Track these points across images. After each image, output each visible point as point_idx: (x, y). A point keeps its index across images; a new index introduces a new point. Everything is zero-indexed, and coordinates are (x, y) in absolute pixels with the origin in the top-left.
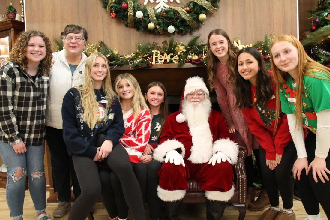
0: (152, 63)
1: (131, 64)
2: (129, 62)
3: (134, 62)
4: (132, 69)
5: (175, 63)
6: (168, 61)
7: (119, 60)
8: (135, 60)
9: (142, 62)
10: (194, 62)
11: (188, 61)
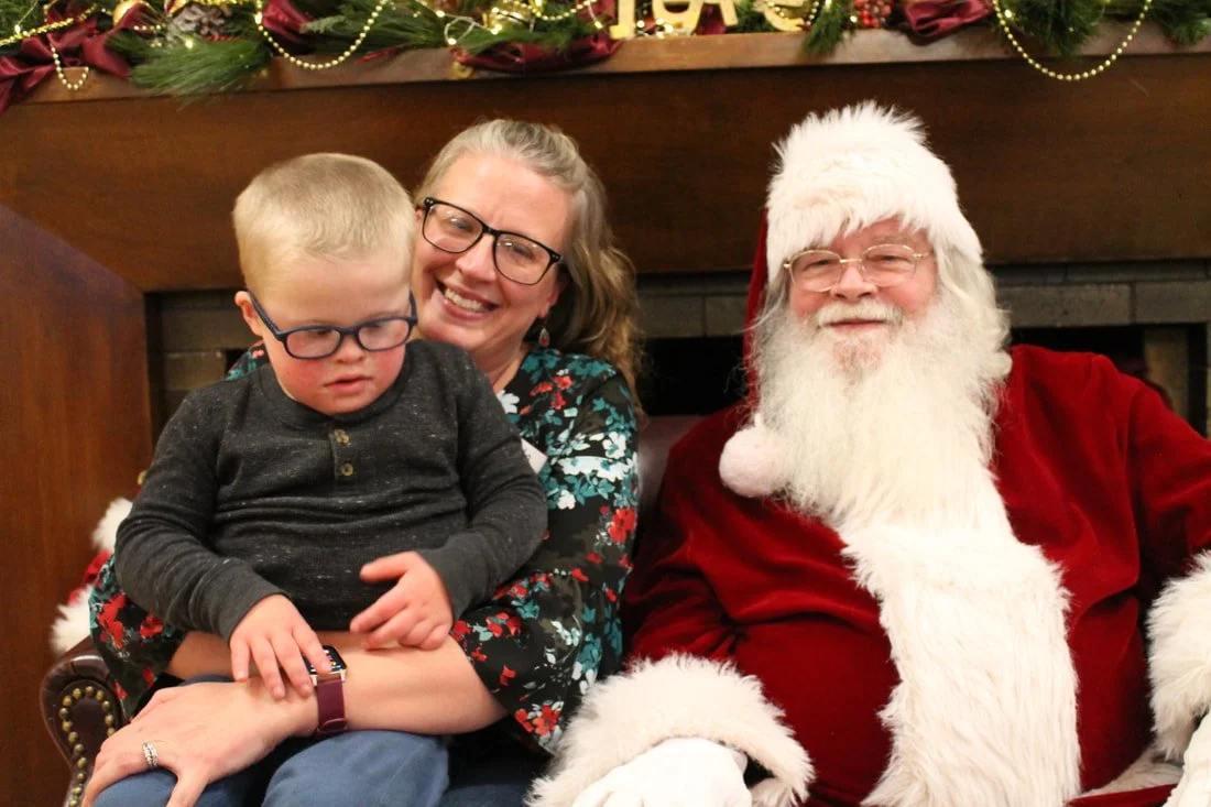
0: (608, 31)
1: (456, 38)
2: (447, 20)
3: (480, 20)
4: (466, 74)
5: (776, 30)
6: (730, 18)
7: (365, 12)
8: (487, 6)
9: (540, 26)
10: (921, 22)
11: (879, 16)
